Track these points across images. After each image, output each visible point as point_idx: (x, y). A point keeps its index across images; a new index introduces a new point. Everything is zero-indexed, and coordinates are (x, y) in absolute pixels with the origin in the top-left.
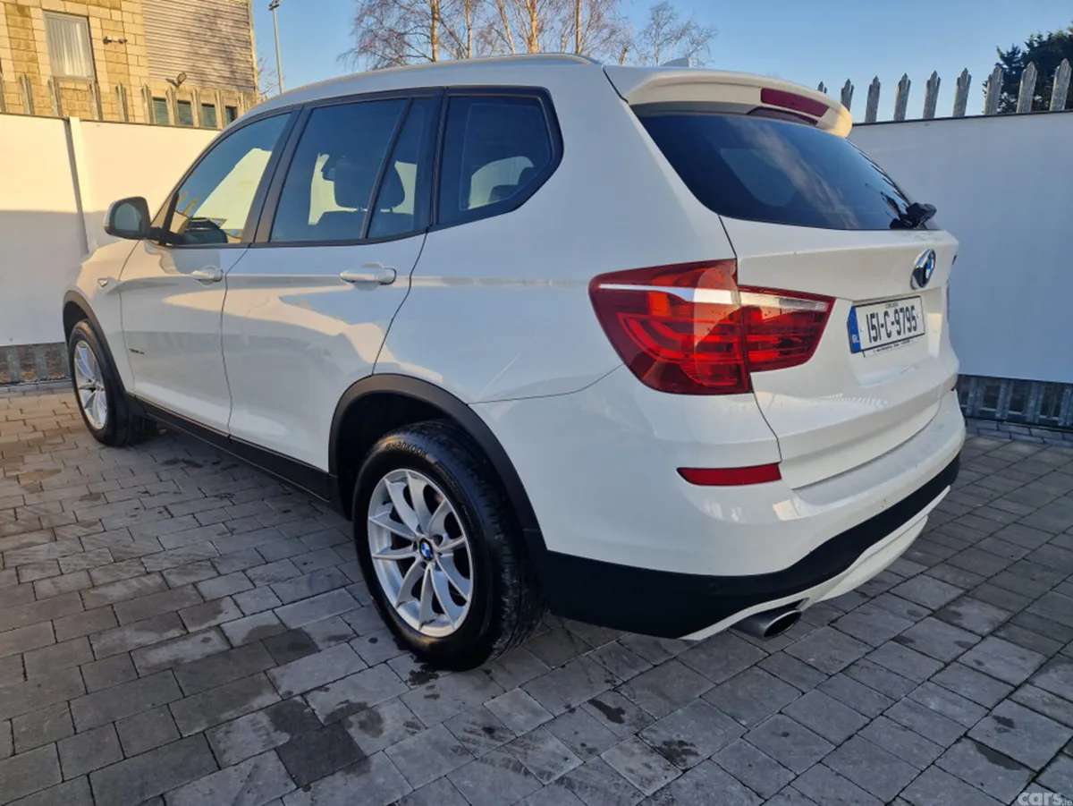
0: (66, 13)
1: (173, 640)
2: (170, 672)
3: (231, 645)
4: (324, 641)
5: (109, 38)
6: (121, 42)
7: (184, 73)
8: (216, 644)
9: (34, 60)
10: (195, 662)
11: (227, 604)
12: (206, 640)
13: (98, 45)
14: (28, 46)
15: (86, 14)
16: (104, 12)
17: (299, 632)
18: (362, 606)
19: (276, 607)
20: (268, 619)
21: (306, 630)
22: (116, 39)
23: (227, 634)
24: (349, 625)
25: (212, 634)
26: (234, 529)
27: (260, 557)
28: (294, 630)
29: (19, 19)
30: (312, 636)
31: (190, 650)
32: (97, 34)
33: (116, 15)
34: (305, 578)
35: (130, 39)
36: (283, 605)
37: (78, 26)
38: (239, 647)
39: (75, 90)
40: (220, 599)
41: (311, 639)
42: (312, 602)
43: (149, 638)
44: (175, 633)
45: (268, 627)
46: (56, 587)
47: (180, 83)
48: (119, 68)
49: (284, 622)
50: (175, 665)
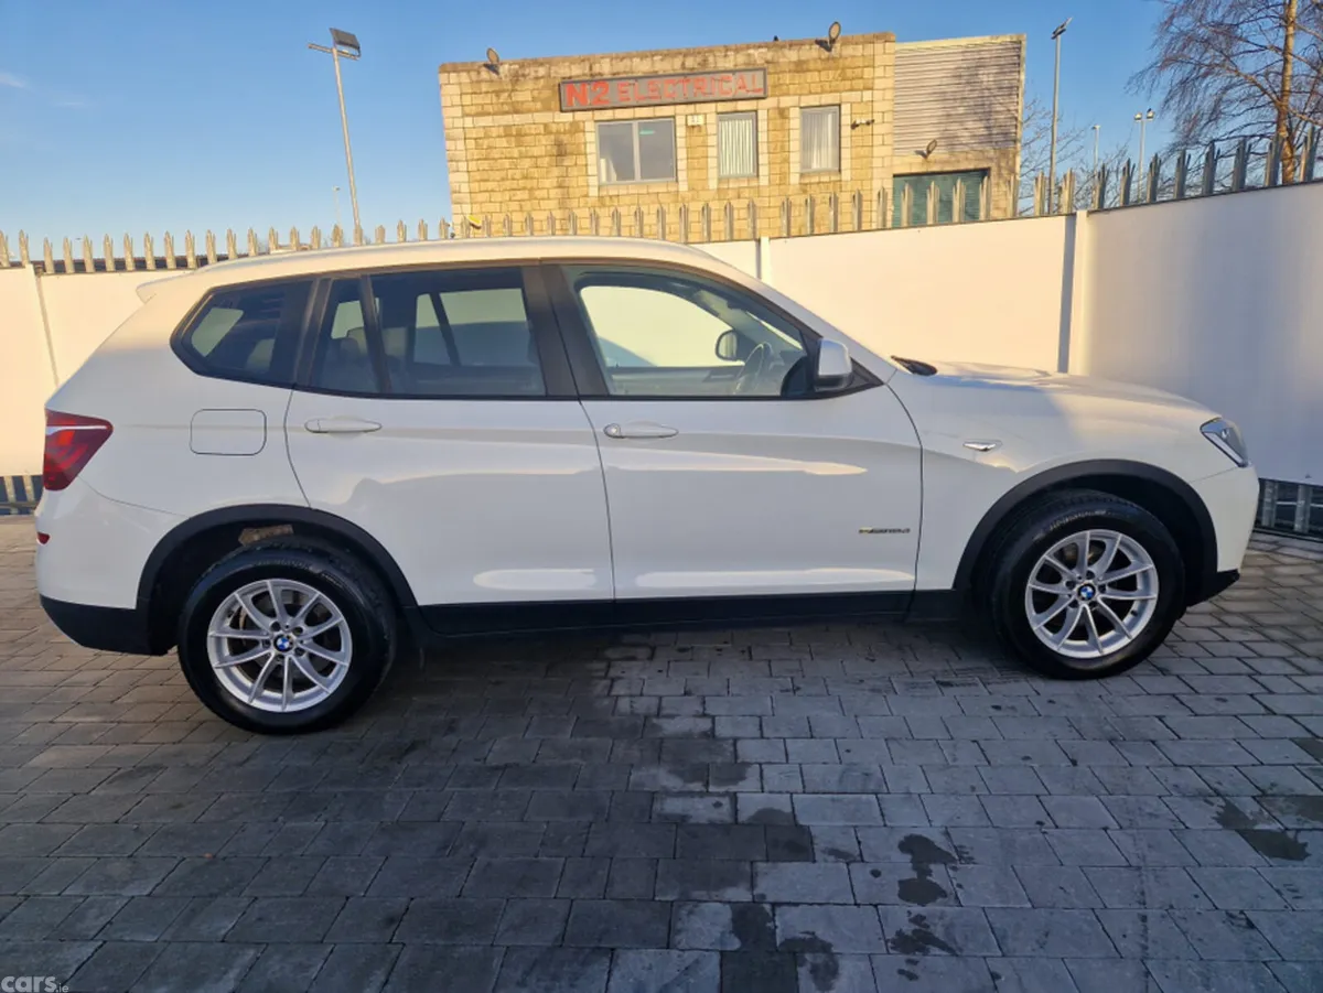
0: (821, 106)
1: (691, 794)
2: (674, 828)
3: (736, 819)
4: (823, 852)
5: (858, 122)
6: (868, 123)
7: (934, 141)
8: (724, 814)
9: (787, 161)
10: (698, 825)
11: (753, 772)
12: (718, 805)
13: (846, 131)
14: (782, 147)
15: (838, 102)
16: (855, 96)
17: (805, 831)
18: (885, 825)
19: (796, 793)
20: (782, 803)
21: (814, 831)
22: (864, 122)
23: (739, 807)
24: (859, 843)
25: (725, 801)
26: (798, 689)
27: (807, 729)
28: (802, 826)
29: (779, 122)
30: (816, 841)
31: (702, 810)
32: (846, 120)
33: (867, 95)
34: (840, 768)
35: (878, 118)
36: (804, 792)
37: (830, 116)
38: (743, 824)
39: (819, 183)
40: (748, 764)
41: (812, 843)
42: (833, 800)
43: (674, 783)
44: (697, 786)
45: (779, 813)
46: (632, 707)
47: (929, 152)
48: (864, 151)
49: (796, 812)
50: (681, 821)
